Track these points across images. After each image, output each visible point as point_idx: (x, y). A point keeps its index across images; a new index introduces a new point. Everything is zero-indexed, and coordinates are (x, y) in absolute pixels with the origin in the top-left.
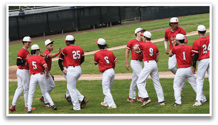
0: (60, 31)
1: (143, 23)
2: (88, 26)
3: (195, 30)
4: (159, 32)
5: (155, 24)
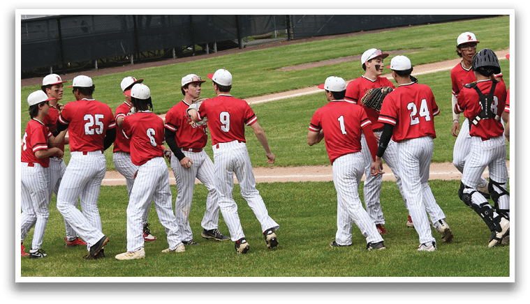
0: (90, 62)
1: (295, 45)
2: (159, 51)
3: (423, 64)
4: (334, 68)
5: (323, 48)
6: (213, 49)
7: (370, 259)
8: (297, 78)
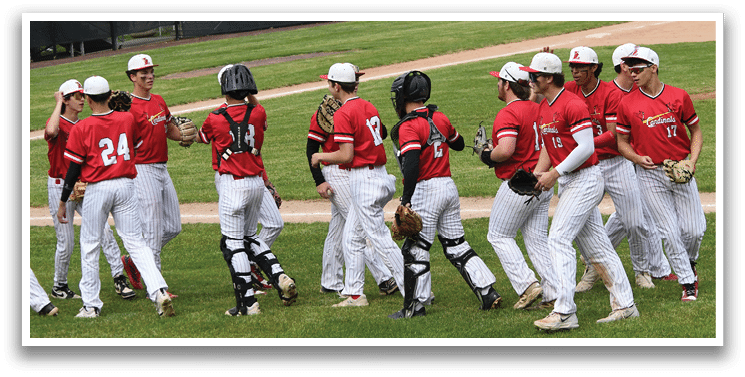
6: (80, 50)
7: (278, 324)
8: (187, 89)
